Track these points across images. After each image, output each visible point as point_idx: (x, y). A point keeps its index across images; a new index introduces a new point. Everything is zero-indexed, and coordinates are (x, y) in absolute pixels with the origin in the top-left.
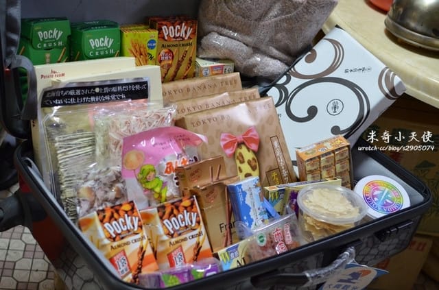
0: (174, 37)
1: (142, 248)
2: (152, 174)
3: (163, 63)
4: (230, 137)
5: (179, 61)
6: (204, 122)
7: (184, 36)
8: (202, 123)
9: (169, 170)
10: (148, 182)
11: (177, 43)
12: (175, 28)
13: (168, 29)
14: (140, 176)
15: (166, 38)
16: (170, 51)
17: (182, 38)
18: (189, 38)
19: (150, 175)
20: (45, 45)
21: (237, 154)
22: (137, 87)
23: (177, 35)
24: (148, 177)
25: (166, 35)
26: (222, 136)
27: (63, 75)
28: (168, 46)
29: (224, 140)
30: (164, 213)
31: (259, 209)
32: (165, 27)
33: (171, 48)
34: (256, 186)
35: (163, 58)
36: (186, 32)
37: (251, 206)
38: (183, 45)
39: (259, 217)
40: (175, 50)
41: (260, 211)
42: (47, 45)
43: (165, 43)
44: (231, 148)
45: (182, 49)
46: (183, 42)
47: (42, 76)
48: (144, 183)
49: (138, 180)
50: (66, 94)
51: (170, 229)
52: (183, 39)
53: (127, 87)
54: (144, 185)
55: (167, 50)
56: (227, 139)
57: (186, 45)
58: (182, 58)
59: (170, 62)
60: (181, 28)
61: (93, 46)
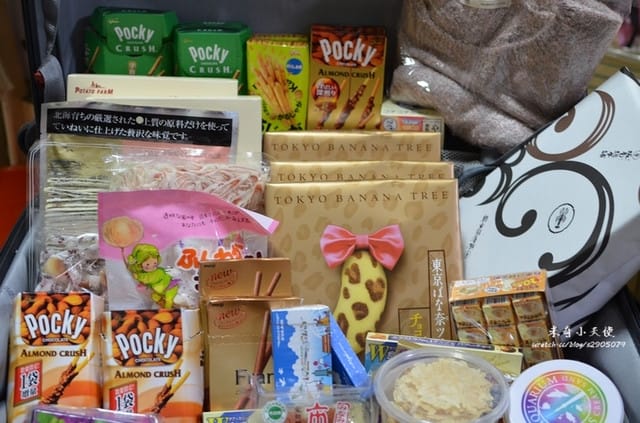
0: (342, 60)
1: (73, 368)
2: (152, 261)
3: (320, 101)
4: (342, 233)
5: (349, 101)
6: (299, 200)
7: (360, 60)
8: (295, 200)
9: (186, 261)
10: (143, 272)
11: (348, 70)
12: (343, 45)
13: (331, 44)
14: (132, 261)
15: (327, 60)
16: (334, 82)
17: (355, 62)
18: (369, 64)
19: (148, 262)
20: (128, 49)
21: (349, 266)
22: (212, 126)
23: (347, 58)
24: (144, 264)
25: (326, 55)
26: (328, 230)
27: (110, 92)
28: (331, 73)
29: (329, 236)
30: (121, 323)
31: (316, 363)
32: (325, 41)
33: (334, 78)
34: (319, 323)
35: (320, 92)
36: (364, 55)
37: (298, 353)
38: (358, 75)
39: (312, 377)
40: (343, 82)
41: (316, 368)
42: (132, 48)
43: (325, 68)
44: (340, 253)
45: (357, 83)
46: (357, 70)
47: (77, 89)
48: (137, 272)
49: (127, 265)
50: (87, 118)
51: (124, 350)
52: (358, 65)
53: (192, 123)
54: (136, 276)
55: (327, 80)
56: (336, 235)
57: (365, 76)
58: (356, 96)
59: (333, 100)
60: (355, 45)
61: (194, 57)
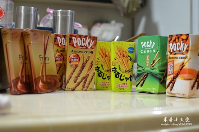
0: (81, 46)
3: (72, 63)
5: (83, 63)
7: (88, 46)
11: (83, 50)
12: (81, 40)
13: (77, 39)
15: (75, 46)
16: (78, 55)
17: (86, 47)
18: (91, 47)
23: (83, 45)
25: (75, 43)
28: (76, 52)
32: (75, 38)
33: (78, 53)
35: (72, 60)
36: (89, 44)
38: (87, 52)
40: (80, 55)
43: (74, 49)
45: (86, 55)
46: (86, 50)
52: (87, 48)
55: (75, 54)
57: (89, 52)
58: (86, 61)
59: (77, 63)
60: (86, 40)
